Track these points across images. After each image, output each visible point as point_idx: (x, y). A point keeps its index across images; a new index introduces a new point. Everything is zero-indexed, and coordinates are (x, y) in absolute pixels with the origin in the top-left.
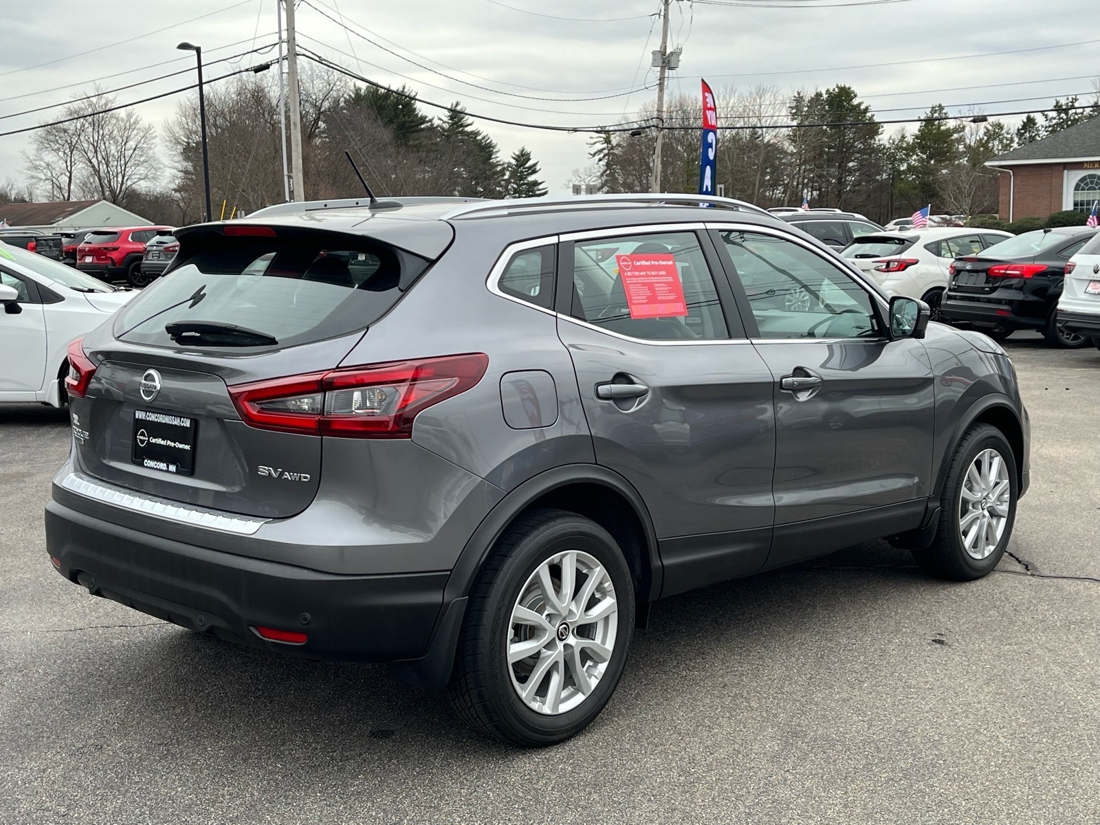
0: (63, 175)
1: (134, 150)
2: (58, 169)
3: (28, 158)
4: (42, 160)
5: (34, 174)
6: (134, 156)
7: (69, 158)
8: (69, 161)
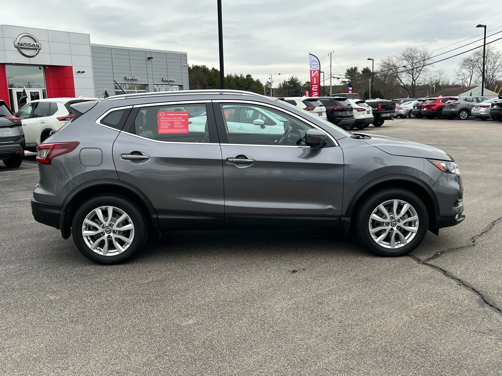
0: (469, 77)
1: (498, 66)
2: (467, 75)
3: (456, 72)
4: (461, 72)
5: (458, 78)
6: (498, 68)
7: (472, 71)
8: (471, 72)
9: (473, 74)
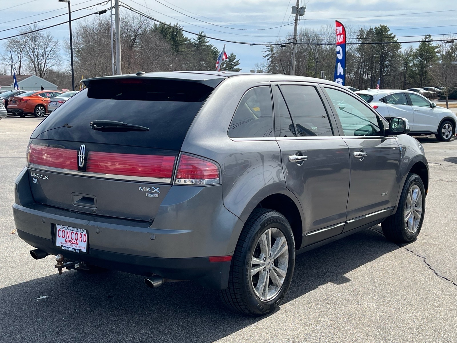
0: (17, 63)
3: (1, 55)
5: (4, 62)
6: (50, 54)
7: (20, 55)
8: (20, 57)
9: (22, 60)
